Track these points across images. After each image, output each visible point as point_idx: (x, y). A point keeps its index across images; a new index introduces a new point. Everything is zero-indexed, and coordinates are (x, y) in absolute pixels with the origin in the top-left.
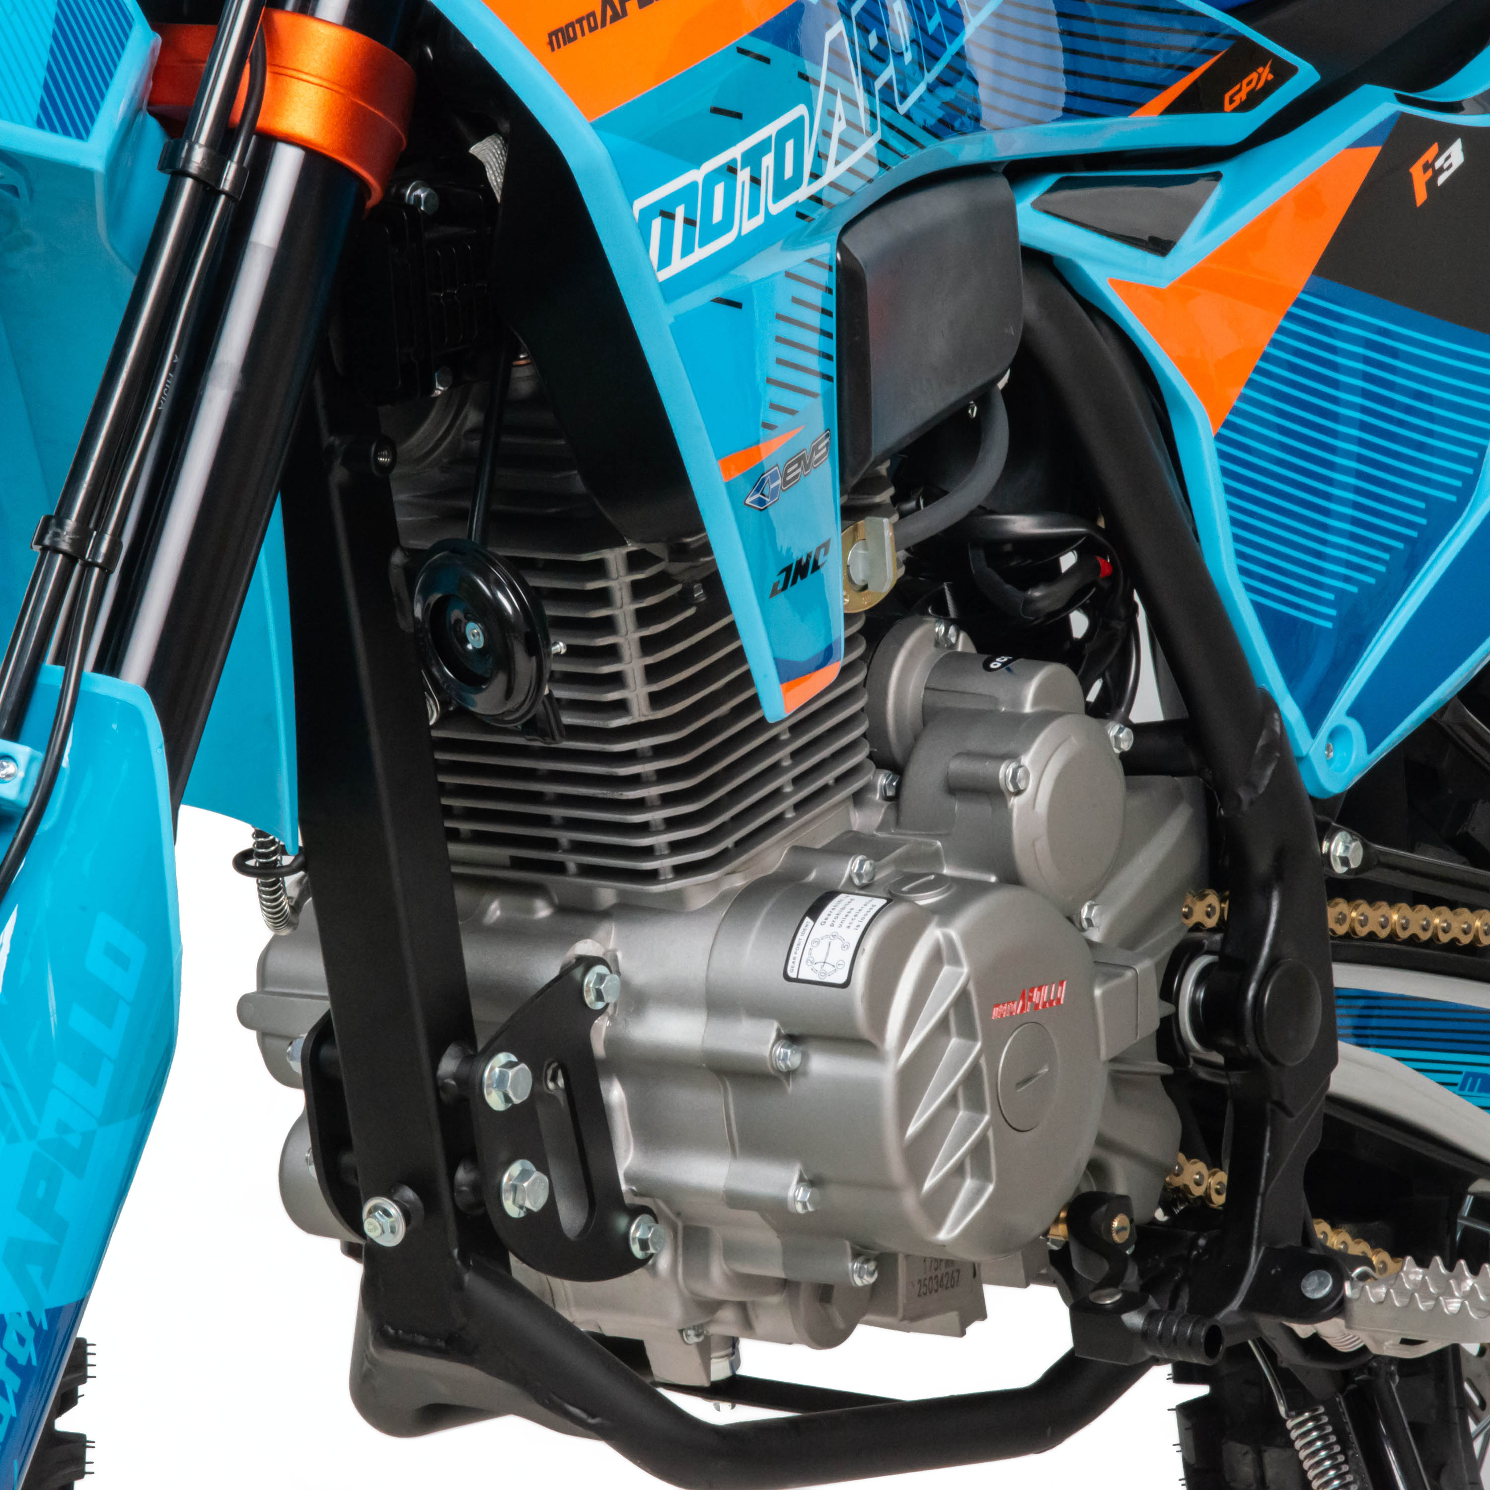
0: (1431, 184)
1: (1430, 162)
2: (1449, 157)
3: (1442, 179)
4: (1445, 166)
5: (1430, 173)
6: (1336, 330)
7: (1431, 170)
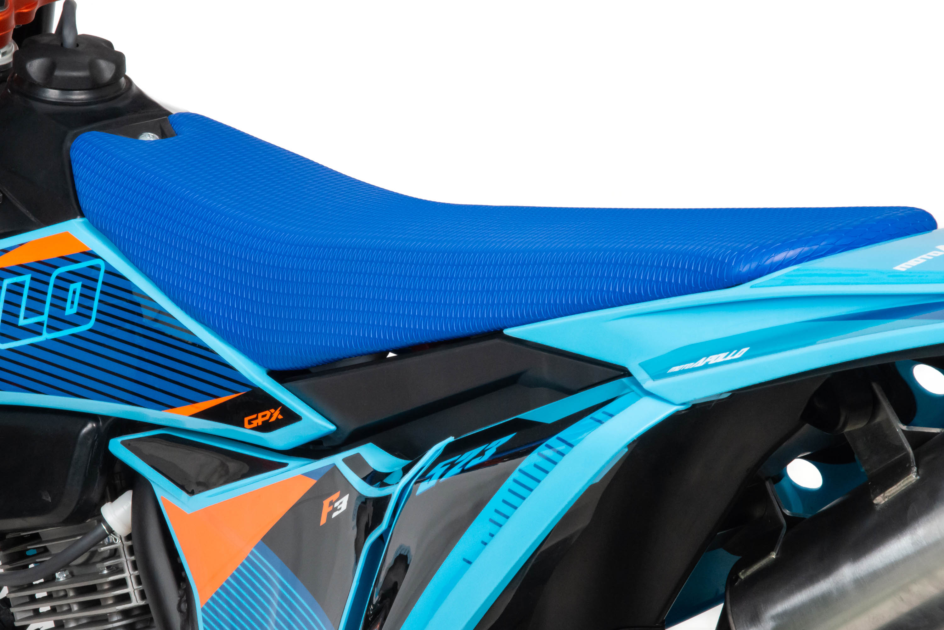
0: (330, 514)
1: (333, 501)
2: (341, 503)
3: (335, 514)
4: (338, 508)
5: (331, 508)
6: (271, 580)
7: (332, 506)
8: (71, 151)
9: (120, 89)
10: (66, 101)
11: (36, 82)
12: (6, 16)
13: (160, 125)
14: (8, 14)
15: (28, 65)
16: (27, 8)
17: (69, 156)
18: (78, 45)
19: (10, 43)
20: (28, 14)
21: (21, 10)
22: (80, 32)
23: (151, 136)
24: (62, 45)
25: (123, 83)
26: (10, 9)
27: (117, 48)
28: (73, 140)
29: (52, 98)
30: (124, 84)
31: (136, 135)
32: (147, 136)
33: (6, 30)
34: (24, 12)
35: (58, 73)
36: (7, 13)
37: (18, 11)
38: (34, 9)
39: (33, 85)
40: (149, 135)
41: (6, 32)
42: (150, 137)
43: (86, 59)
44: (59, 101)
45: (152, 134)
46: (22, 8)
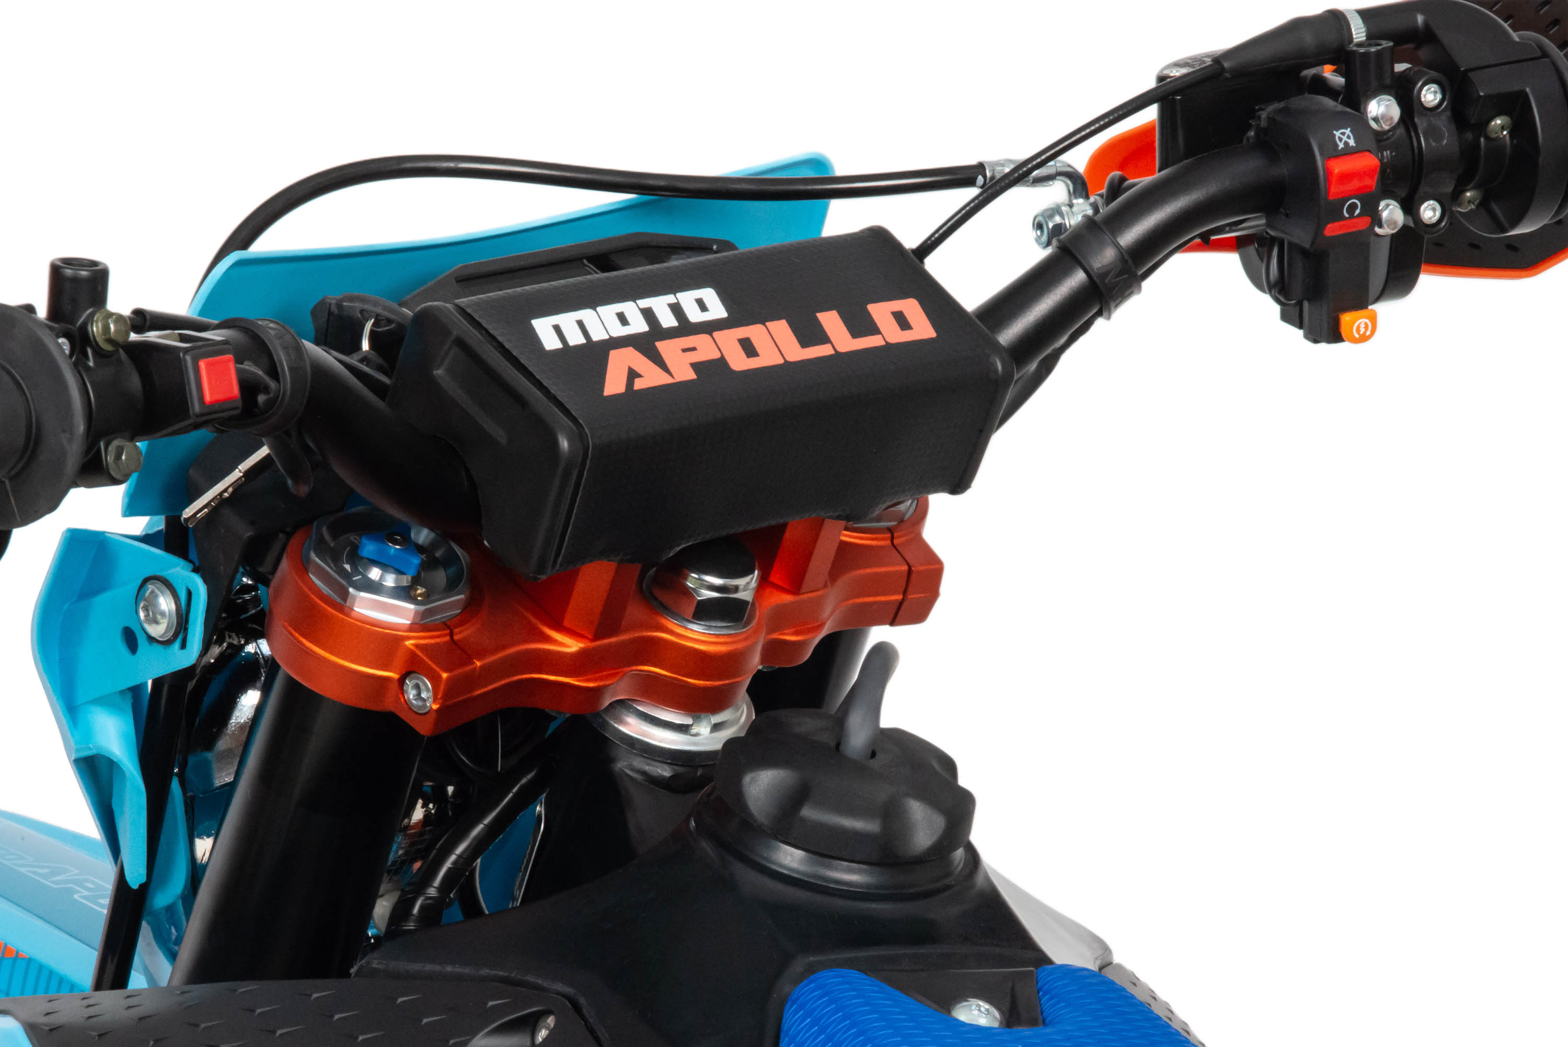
8: (787, 1007)
9: (948, 875)
10: (812, 880)
11: (755, 821)
12: (739, 646)
13: (1013, 989)
14: (749, 642)
15: (747, 779)
16: (796, 633)
17: (780, 1019)
18: (873, 755)
19: (739, 703)
20: (798, 647)
21: (781, 634)
22: (887, 721)
23: (982, 1009)
24: (838, 745)
25: (956, 862)
26: (756, 631)
27: (964, 780)
28: (798, 980)
29: (781, 866)
30: (959, 864)
31: (946, 1002)
32: (974, 1007)
33: (735, 677)
34: (790, 641)
35: (808, 812)
36: (746, 639)
37: (775, 636)
38: (813, 638)
39: (747, 824)
40: (979, 1006)
41: (737, 680)
42: (980, 1010)
43: (882, 793)
44: (795, 875)
45: (987, 1006)
46: (787, 632)
